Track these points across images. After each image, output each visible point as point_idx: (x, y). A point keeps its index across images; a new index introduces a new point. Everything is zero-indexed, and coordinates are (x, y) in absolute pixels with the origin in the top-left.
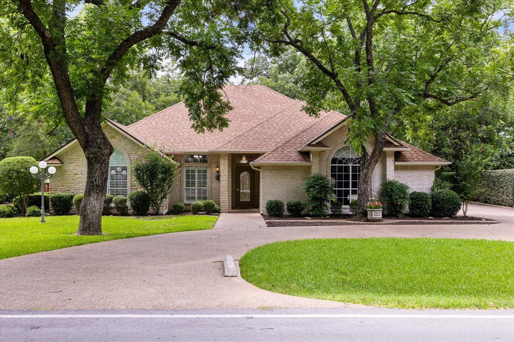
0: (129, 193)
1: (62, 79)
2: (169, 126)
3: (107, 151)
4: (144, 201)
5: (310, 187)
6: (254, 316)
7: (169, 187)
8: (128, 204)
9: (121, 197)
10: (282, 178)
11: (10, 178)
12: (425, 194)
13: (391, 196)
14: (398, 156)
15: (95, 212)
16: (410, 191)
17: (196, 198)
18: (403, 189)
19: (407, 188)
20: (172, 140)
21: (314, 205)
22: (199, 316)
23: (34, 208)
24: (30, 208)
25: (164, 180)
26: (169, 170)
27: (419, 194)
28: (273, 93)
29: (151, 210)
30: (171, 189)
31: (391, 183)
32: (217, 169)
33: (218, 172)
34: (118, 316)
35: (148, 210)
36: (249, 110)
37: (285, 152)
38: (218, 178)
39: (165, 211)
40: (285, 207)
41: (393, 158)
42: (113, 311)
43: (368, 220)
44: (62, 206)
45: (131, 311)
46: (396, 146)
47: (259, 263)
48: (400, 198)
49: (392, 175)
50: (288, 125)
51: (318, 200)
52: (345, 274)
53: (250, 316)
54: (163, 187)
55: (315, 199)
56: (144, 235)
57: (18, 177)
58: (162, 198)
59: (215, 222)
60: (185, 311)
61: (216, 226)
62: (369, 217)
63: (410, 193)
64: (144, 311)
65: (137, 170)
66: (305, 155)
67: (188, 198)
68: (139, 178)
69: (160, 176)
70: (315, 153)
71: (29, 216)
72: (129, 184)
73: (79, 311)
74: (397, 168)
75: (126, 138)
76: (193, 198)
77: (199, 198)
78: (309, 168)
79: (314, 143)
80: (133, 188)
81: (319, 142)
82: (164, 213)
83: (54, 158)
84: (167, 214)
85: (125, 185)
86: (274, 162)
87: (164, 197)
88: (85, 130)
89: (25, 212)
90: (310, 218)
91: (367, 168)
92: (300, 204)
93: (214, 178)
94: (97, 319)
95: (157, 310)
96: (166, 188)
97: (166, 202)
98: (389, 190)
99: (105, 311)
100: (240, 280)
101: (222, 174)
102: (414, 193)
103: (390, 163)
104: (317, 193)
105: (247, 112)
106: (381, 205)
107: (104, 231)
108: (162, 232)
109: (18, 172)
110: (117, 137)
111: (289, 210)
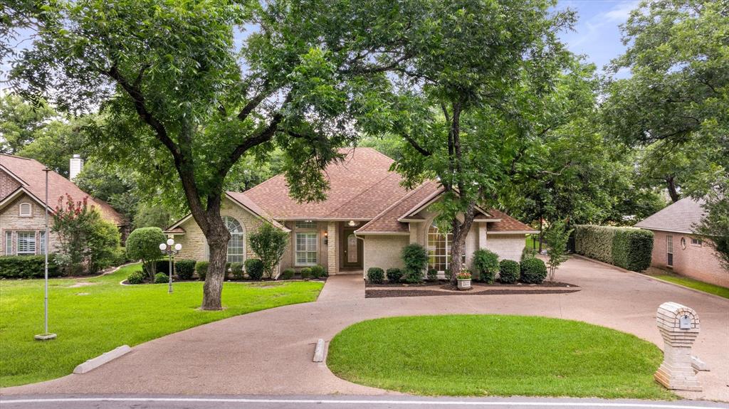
0: (245, 260)
1: (189, 182)
2: (282, 192)
3: (225, 238)
4: (258, 268)
5: (407, 256)
6: (323, 401)
7: (281, 254)
8: (244, 269)
9: (237, 263)
10: (383, 246)
11: (140, 248)
12: (514, 262)
13: (481, 265)
14: (490, 226)
15: (216, 290)
16: (500, 260)
17: (307, 261)
18: (493, 257)
19: (497, 257)
20: (284, 207)
21: (410, 272)
22: (287, 401)
23: (161, 275)
24: (158, 274)
25: (276, 248)
26: (281, 239)
27: (509, 262)
28: (380, 156)
29: (264, 275)
30: (283, 255)
31: (483, 252)
32: (326, 234)
33: (327, 237)
34: (235, 400)
35: (262, 274)
36: (357, 175)
37: (387, 222)
38: (326, 242)
39: (278, 276)
40: (385, 274)
41: (485, 228)
42: (233, 396)
43: (458, 289)
44: (186, 272)
45: (245, 396)
46: (487, 218)
47: (344, 346)
48: (490, 266)
49: (485, 244)
50: (392, 192)
51: (416, 269)
52: (409, 356)
53: (319, 401)
54: (275, 254)
55: (411, 267)
56: (256, 310)
57: (147, 247)
58: (274, 264)
59: (320, 291)
60: (279, 397)
61: (320, 297)
62: (459, 286)
63: (500, 261)
64: (252, 396)
65: (252, 239)
66: (404, 225)
67: (299, 261)
68: (253, 246)
69: (273, 245)
70: (412, 223)
71: (157, 282)
72: (244, 251)
73: (211, 396)
74: (489, 237)
75: (242, 208)
76: (304, 261)
77: (309, 261)
78: (407, 238)
79: (412, 215)
80: (248, 254)
81: (416, 214)
82: (276, 278)
83: (178, 227)
84: (280, 278)
85: (241, 251)
86: (376, 232)
87: (277, 263)
88: (207, 221)
89: (153, 279)
90: (407, 285)
91: (458, 241)
92: (399, 271)
93: (323, 242)
94: (223, 402)
95: (261, 395)
96: (278, 255)
97: (278, 267)
98: (480, 259)
99: (227, 396)
100: (323, 366)
101: (329, 240)
102: (504, 261)
103: (483, 233)
104: (413, 262)
105: (355, 177)
106: (470, 275)
107: (223, 305)
108: (272, 306)
109: (147, 242)
110: (233, 208)
111: (389, 277)
